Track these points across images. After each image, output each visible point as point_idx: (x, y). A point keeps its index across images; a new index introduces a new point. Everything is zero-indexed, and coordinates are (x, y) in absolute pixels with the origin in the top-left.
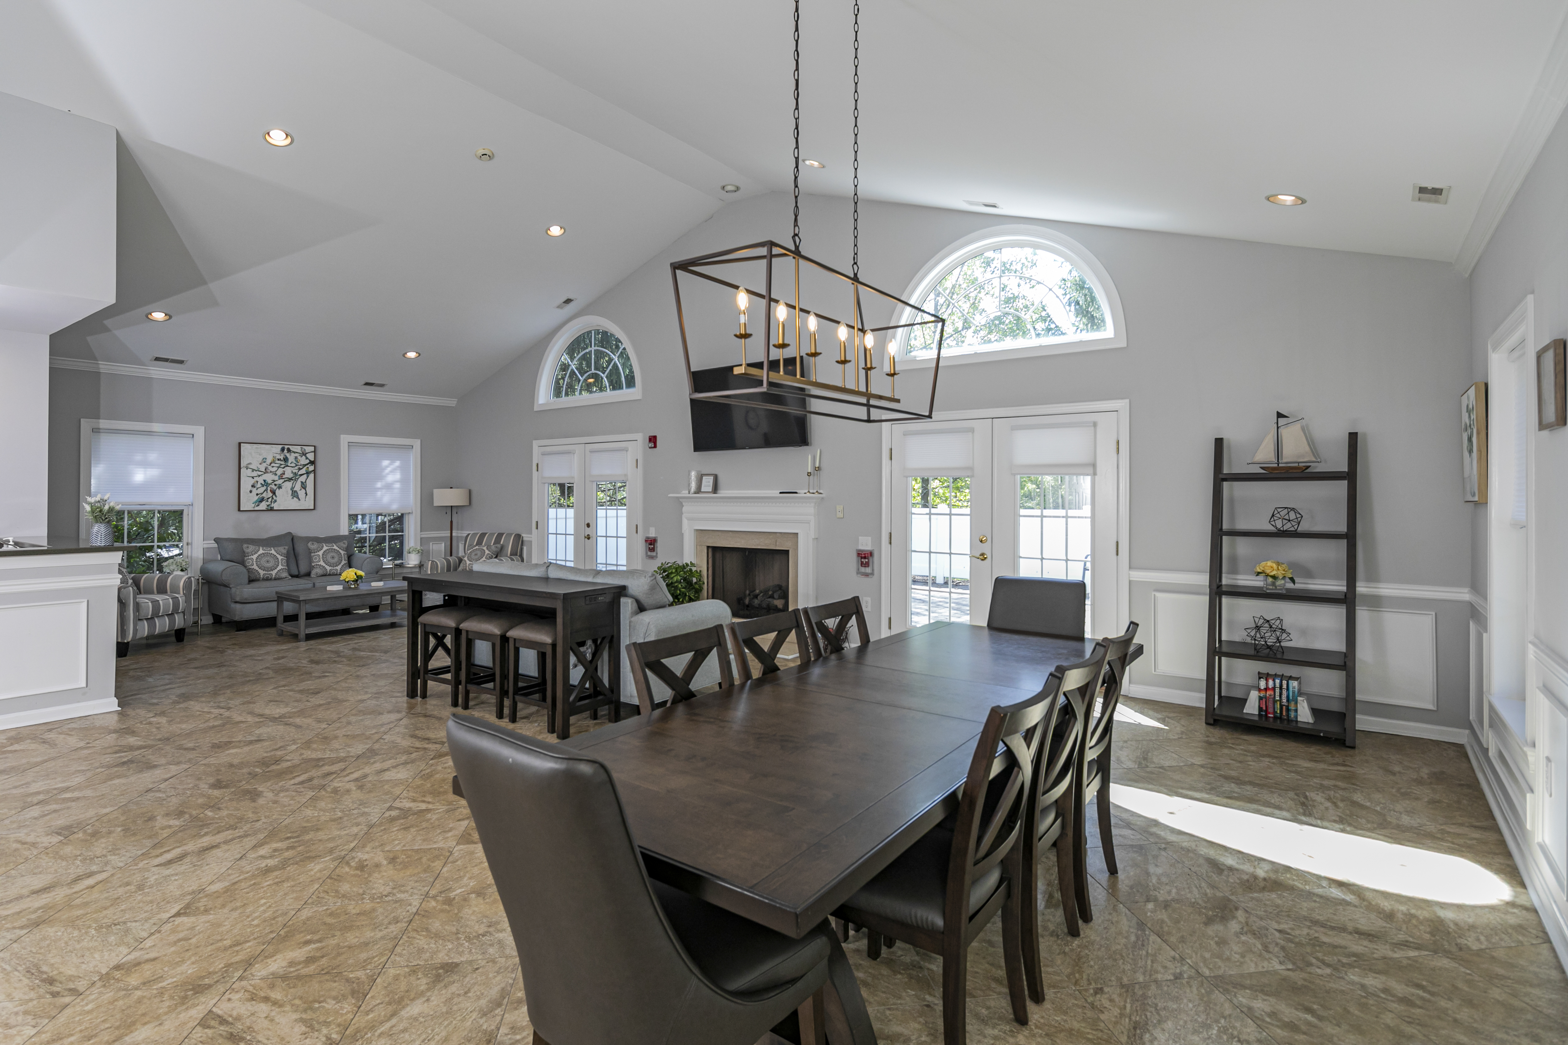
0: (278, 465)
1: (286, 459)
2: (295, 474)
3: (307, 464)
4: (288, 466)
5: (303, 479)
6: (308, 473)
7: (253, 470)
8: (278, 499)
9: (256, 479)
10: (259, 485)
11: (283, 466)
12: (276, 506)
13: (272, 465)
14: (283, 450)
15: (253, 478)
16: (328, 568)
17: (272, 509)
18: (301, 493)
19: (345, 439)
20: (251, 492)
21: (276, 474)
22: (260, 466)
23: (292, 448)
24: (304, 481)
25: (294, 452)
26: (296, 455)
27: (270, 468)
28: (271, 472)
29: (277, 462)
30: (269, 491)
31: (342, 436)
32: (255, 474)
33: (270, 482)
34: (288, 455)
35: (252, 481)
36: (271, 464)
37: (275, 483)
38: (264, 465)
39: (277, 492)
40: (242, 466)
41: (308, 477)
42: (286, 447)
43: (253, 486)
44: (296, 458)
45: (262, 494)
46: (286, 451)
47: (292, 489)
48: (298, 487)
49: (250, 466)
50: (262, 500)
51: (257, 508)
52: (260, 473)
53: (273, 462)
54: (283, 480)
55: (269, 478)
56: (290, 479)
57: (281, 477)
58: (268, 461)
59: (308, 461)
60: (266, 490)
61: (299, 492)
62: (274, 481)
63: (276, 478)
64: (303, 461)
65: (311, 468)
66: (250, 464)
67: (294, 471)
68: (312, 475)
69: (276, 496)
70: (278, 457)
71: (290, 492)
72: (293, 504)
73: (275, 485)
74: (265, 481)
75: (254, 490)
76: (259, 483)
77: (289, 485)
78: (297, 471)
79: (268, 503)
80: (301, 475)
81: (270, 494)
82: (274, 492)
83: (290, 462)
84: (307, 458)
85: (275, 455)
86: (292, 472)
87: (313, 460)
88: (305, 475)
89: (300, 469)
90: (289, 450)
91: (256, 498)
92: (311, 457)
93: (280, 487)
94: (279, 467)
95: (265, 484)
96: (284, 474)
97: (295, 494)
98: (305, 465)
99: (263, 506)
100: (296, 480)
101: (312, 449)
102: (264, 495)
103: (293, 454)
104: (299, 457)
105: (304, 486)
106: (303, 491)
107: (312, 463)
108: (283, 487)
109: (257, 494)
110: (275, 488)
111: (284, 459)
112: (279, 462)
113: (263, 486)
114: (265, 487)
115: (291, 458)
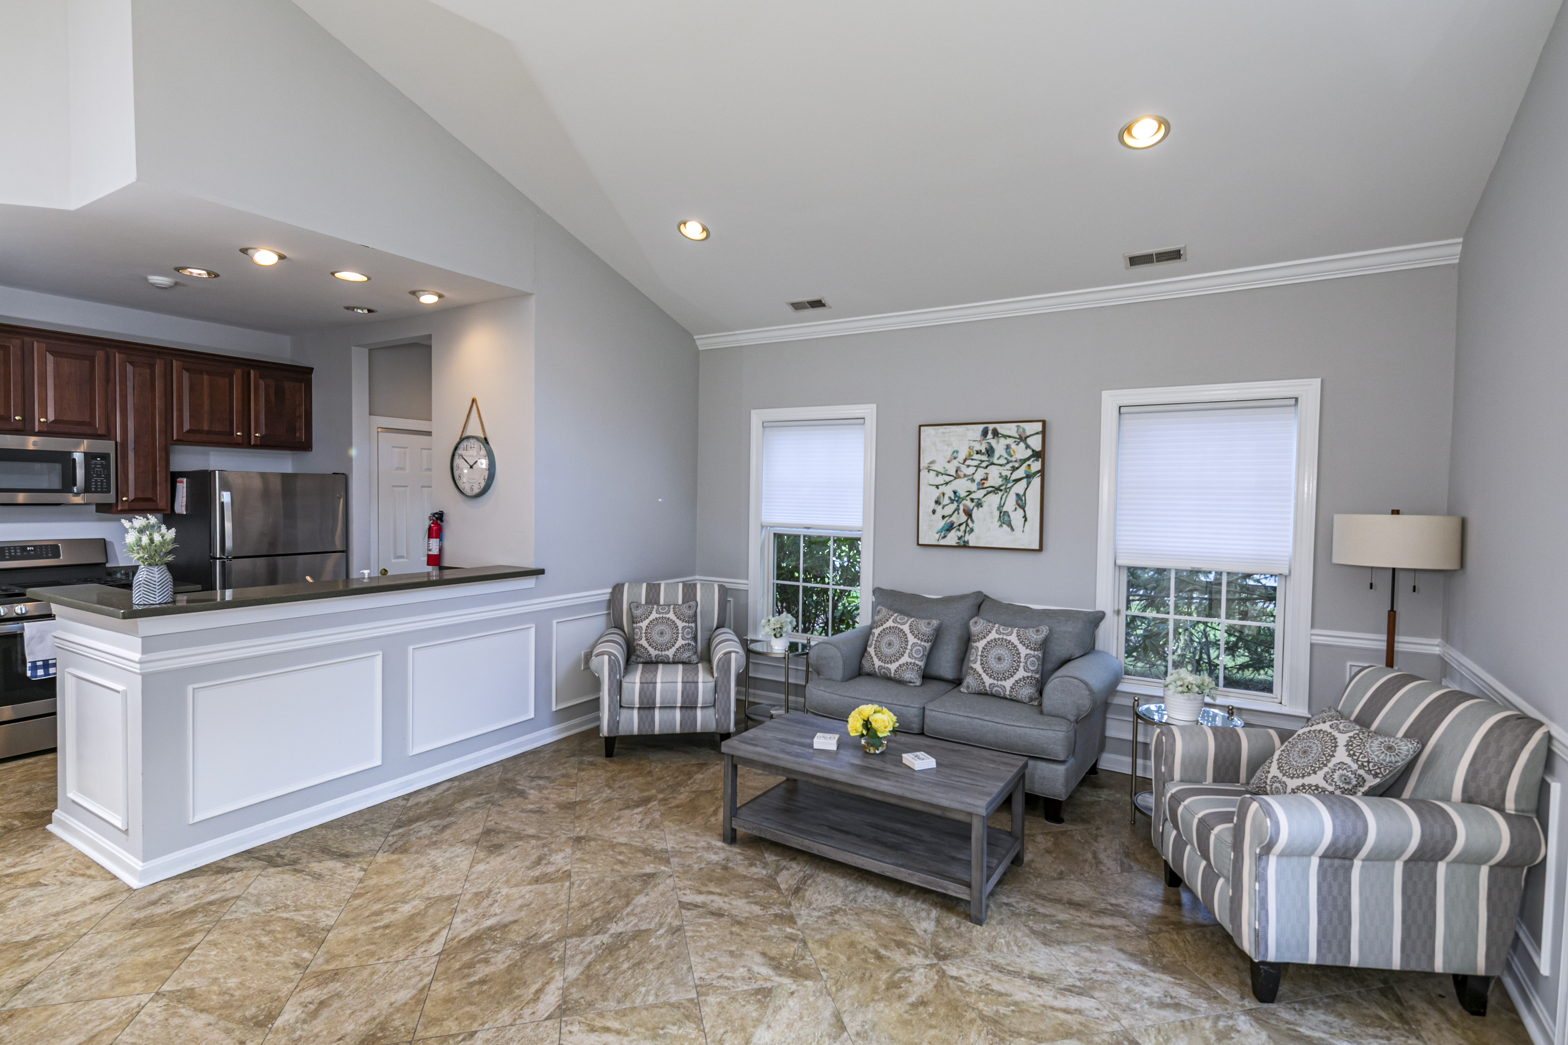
0: (976, 463)
1: (990, 451)
2: (1006, 479)
3: (1028, 459)
4: (993, 464)
5: (1019, 488)
6: (1029, 477)
7: (938, 473)
8: (975, 526)
9: (942, 489)
10: (946, 501)
11: (984, 464)
12: (972, 540)
13: (968, 462)
14: (985, 433)
15: (937, 487)
16: (988, 681)
17: (964, 546)
18: (1016, 517)
19: (1110, 400)
20: (934, 512)
21: (973, 480)
22: (948, 466)
23: (1001, 429)
24: (1021, 493)
25: (1005, 437)
26: (1009, 441)
27: (963, 468)
28: (965, 476)
29: (975, 456)
30: (961, 511)
31: (1105, 394)
32: (941, 480)
33: (963, 494)
34: (993, 442)
35: (936, 493)
36: (965, 460)
37: (973, 496)
38: (955, 463)
39: (976, 513)
40: (921, 467)
41: (1028, 484)
42: (991, 427)
43: (937, 502)
44: (1008, 447)
45: (951, 516)
46: (990, 436)
47: (1000, 507)
48: (1010, 504)
49: (934, 467)
50: (950, 528)
51: (943, 542)
52: (948, 479)
53: (969, 457)
54: (984, 492)
55: (962, 486)
56: (997, 490)
57: (981, 485)
58: (962, 456)
59: (1029, 453)
60: (957, 509)
61: (1012, 515)
62: (970, 493)
63: (973, 487)
64: (1021, 452)
65: (1036, 466)
66: (933, 462)
67: (1004, 473)
68: (1037, 481)
69: (973, 521)
70: (977, 447)
71: (997, 514)
72: (1001, 537)
73: (972, 500)
74: (955, 493)
75: (939, 508)
76: (946, 497)
77: (993, 500)
78: (1008, 473)
79: (960, 534)
80: (1017, 481)
81: (964, 518)
82: (969, 514)
83: (997, 455)
84: (1028, 447)
85: (972, 444)
86: (1001, 476)
87: (1038, 448)
88: (1024, 481)
89: (1014, 469)
90: (996, 433)
91: (942, 523)
92: (1035, 443)
93: (979, 505)
94: (977, 467)
95: (956, 498)
96: (986, 479)
97: (1004, 518)
98: (1024, 461)
99: (952, 538)
100: (1007, 490)
101: (1038, 427)
102: (954, 518)
103: (1002, 440)
104: (1013, 446)
105: (1021, 502)
106: (1020, 512)
107: (1039, 455)
108: (985, 505)
109: (944, 517)
110: (971, 505)
111: (987, 451)
112: (979, 457)
113: (952, 501)
114: (955, 504)
115: (999, 447)
